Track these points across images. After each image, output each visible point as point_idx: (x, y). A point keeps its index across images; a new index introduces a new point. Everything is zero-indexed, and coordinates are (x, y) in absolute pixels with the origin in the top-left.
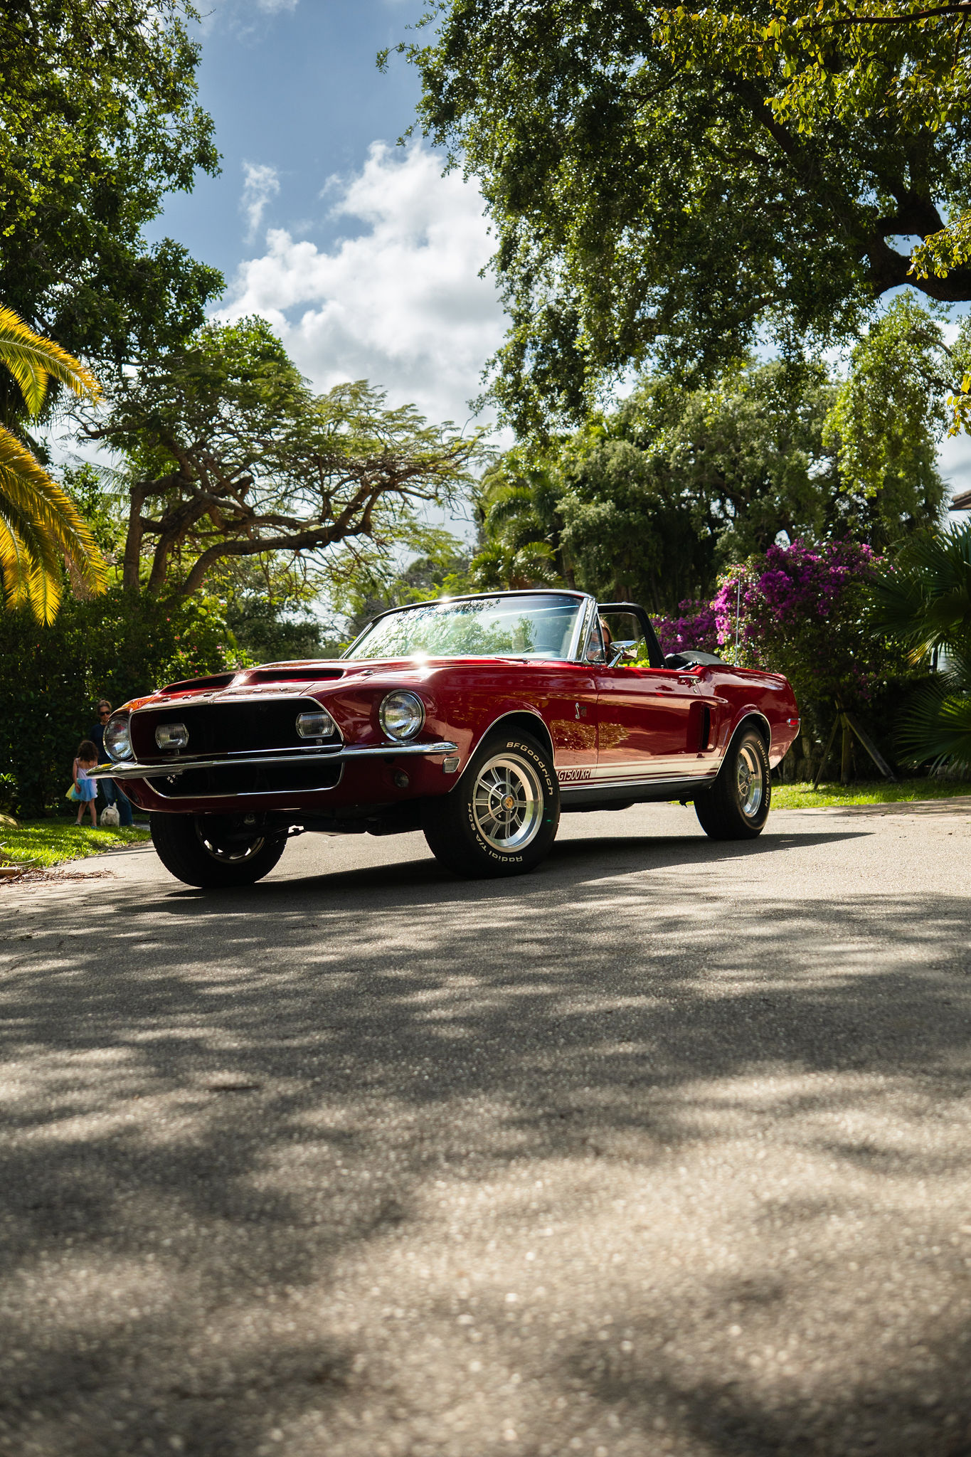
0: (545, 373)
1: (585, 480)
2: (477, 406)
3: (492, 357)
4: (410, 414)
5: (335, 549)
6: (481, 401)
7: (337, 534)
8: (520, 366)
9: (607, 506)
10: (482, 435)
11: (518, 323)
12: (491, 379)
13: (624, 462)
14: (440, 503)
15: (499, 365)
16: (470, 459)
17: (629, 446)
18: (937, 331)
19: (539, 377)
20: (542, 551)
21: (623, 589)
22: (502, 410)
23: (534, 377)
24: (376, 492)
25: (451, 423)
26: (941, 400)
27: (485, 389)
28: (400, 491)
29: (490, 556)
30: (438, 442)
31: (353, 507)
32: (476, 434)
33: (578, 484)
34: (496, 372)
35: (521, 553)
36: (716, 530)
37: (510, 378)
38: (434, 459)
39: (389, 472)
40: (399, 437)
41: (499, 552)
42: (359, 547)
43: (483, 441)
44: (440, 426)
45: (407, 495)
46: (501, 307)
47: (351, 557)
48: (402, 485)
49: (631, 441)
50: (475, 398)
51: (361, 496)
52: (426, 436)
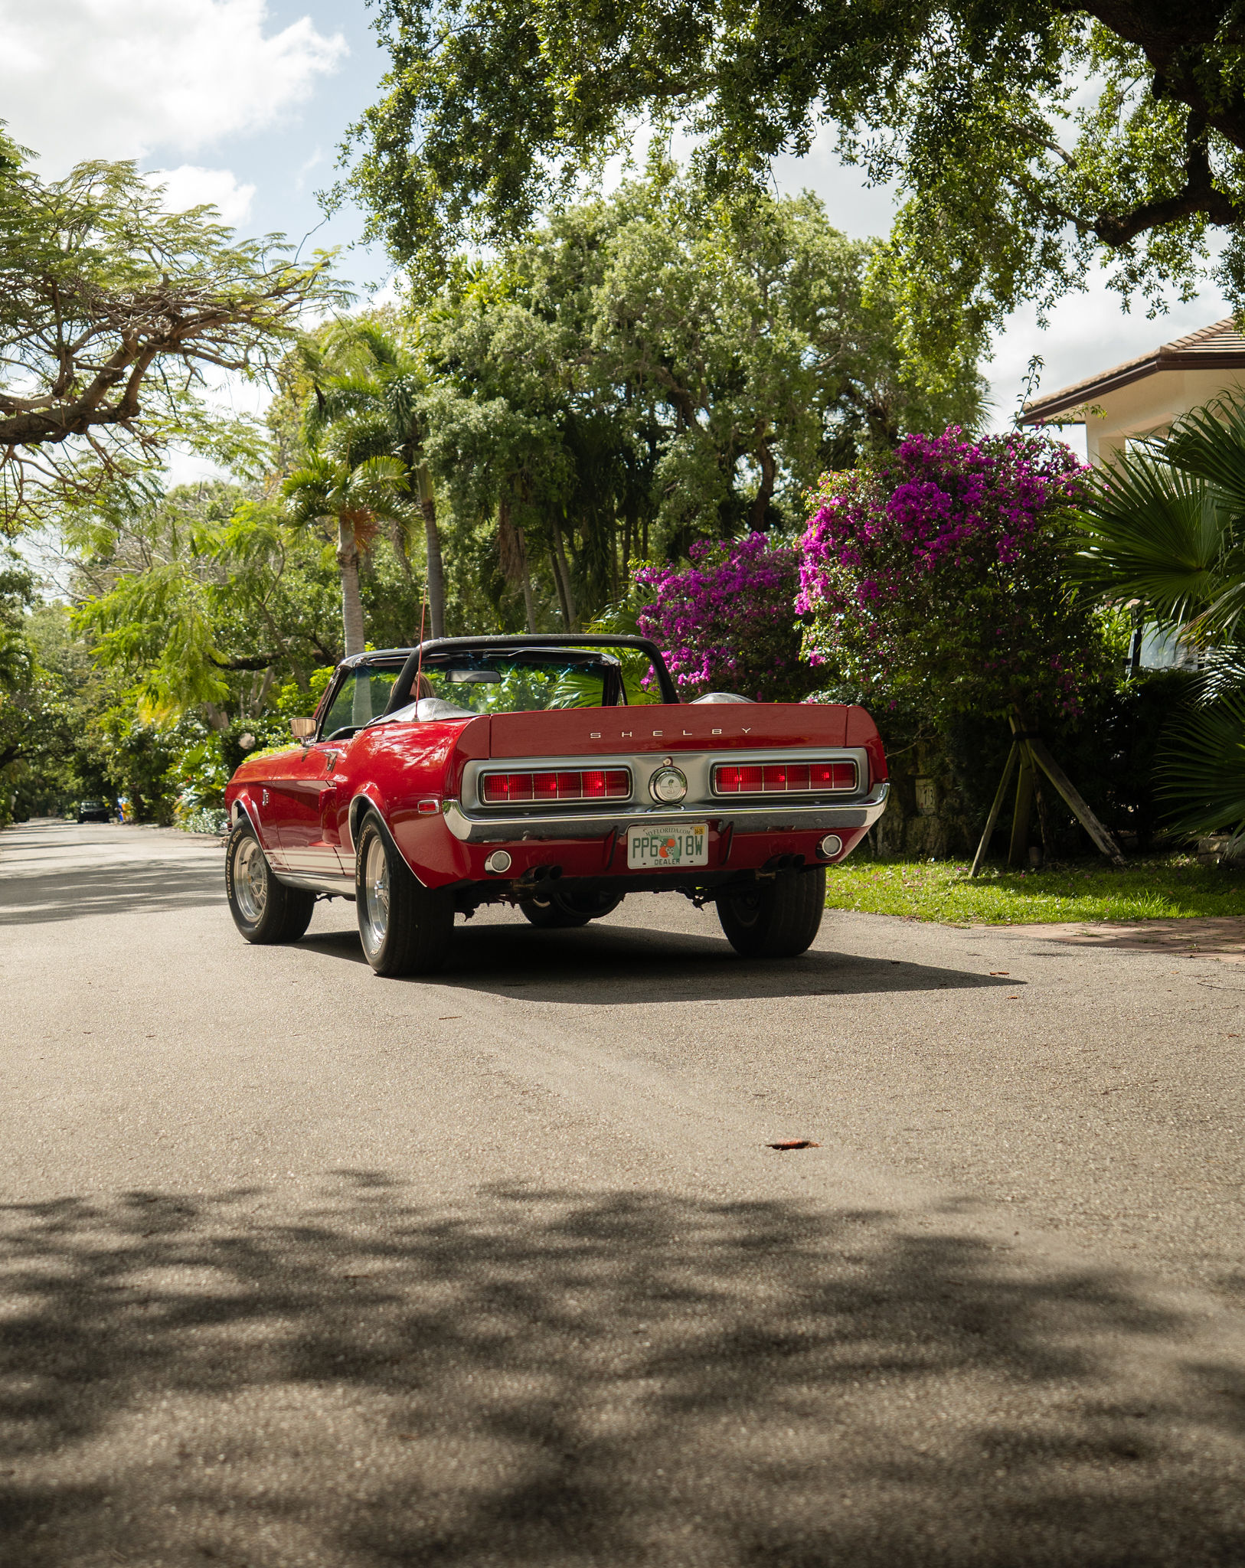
0: (450, 149)
1: (455, 363)
2: (330, 202)
3: (357, 121)
4: (207, 221)
5: (73, 447)
6: (338, 191)
7: (78, 420)
8: (406, 139)
9: (498, 405)
10: (327, 264)
11: (401, 64)
12: (356, 160)
13: (518, 336)
14: (251, 376)
15: (370, 136)
16: (306, 303)
17: (524, 313)
18: (1046, 130)
19: (440, 155)
20: (389, 470)
21: (511, 536)
22: (373, 214)
23: (430, 156)
24: (146, 354)
25: (279, 235)
26: (1055, 239)
27: (345, 174)
28: (185, 353)
29: (314, 475)
30: (258, 269)
31: (108, 378)
32: (318, 260)
33: (444, 370)
34: (367, 145)
35: (359, 471)
36: (659, 445)
37: (385, 158)
38: (249, 298)
39: (174, 318)
40: (188, 259)
41: (326, 469)
42: (111, 448)
43: (330, 273)
44: (262, 242)
45: (196, 361)
46: (375, 35)
47: (98, 464)
48: (188, 343)
49: (527, 305)
50: (328, 188)
51: (121, 357)
52: (233, 262)
